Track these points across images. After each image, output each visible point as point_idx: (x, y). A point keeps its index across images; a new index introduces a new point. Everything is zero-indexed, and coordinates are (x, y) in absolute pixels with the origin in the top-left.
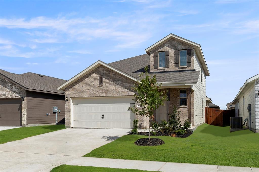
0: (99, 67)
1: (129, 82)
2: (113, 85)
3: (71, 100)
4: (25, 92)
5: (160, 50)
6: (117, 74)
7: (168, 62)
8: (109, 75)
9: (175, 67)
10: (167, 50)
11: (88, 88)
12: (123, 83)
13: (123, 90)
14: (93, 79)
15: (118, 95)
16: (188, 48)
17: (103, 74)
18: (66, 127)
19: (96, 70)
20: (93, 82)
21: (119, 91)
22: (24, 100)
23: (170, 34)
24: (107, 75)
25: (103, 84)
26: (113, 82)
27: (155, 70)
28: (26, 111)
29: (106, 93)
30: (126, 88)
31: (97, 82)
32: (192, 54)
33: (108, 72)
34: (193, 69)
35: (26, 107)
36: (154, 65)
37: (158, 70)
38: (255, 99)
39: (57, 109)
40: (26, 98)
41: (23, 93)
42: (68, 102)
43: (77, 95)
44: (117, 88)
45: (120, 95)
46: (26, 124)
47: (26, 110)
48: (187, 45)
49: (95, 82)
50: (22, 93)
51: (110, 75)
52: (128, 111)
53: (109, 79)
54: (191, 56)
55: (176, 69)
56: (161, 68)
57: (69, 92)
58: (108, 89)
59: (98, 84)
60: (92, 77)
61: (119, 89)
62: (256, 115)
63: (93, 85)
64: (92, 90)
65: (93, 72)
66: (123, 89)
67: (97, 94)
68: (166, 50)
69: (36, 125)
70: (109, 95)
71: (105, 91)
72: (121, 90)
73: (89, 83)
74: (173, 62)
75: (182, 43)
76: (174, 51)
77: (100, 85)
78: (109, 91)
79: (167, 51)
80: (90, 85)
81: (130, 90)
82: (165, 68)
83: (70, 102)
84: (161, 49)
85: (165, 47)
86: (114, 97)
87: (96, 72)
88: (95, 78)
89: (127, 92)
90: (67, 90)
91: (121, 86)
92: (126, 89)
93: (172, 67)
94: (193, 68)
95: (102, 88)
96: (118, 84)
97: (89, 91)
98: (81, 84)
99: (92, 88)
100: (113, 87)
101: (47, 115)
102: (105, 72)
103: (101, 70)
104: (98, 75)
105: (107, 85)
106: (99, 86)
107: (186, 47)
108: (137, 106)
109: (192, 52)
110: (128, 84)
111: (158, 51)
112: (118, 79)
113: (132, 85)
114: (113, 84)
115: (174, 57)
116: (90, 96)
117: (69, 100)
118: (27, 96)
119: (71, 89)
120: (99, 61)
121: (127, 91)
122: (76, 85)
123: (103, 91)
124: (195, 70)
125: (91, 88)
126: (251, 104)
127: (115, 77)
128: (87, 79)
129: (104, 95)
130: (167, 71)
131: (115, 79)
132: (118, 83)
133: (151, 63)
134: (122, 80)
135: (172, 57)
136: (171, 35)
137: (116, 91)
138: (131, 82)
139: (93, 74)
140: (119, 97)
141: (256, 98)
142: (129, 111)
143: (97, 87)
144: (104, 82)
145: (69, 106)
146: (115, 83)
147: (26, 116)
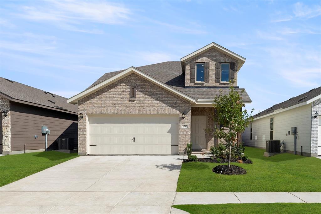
0: (129, 75)
1: (171, 97)
2: (149, 100)
3: (87, 117)
4: (8, 103)
5: (198, 61)
6: (156, 86)
7: (208, 76)
8: (144, 86)
9: (216, 82)
10: (207, 61)
11: (114, 103)
12: (164, 98)
13: (164, 107)
14: (122, 91)
15: (157, 113)
16: (231, 61)
17: (135, 85)
18: (78, 154)
19: (125, 79)
20: (121, 94)
21: (158, 107)
22: (6, 116)
23: (212, 43)
24: (142, 87)
25: (135, 98)
26: (150, 96)
27: (192, 84)
28: (10, 132)
29: (139, 110)
30: (168, 104)
31: (127, 95)
32: (235, 69)
33: (142, 83)
34: (236, 86)
35: (10, 126)
36: (191, 78)
37: (195, 84)
38: (311, 122)
39: (47, 130)
40: (9, 112)
41: (5, 105)
42: (82, 120)
43: (96, 111)
44: (155, 104)
45: (159, 113)
46: (10, 150)
47: (10, 130)
48: (230, 57)
49: (123, 95)
50: (3, 105)
51: (146, 86)
52: (168, 133)
53: (144, 91)
54: (234, 71)
55: (217, 85)
56: (200, 83)
57: (85, 107)
58: (143, 104)
59: (129, 97)
60: (119, 88)
61: (158, 106)
62: (312, 138)
63: (122, 98)
64: (119, 106)
65: (121, 82)
66: (163, 105)
67: (127, 111)
68: (205, 61)
69: (23, 152)
70: (144, 112)
71: (139, 107)
72: (161, 107)
73: (115, 95)
74: (214, 76)
75: (225, 55)
76: (214, 63)
77: (132, 99)
78: (145, 107)
79: (206, 63)
80: (117, 98)
81: (173, 107)
82: (204, 83)
83: (85, 121)
84: (199, 59)
85: (205, 57)
86: (151, 115)
87: (126, 82)
88: (125, 89)
89: (169, 110)
90: (82, 104)
91: (161, 102)
92: (167, 106)
93: (212, 82)
94: (237, 84)
95: (134, 103)
96: (157, 99)
97: (114, 106)
98: (102, 97)
99: (120, 103)
100: (149, 103)
101: (35, 138)
102: (138, 82)
103: (133, 79)
104: (128, 86)
105: (142, 99)
106: (130, 101)
107: (229, 60)
108: (181, 127)
109: (235, 66)
110: (170, 100)
111: (196, 61)
112: (156, 92)
113: (175, 101)
114: (149, 98)
115: (215, 70)
116: (117, 113)
117: (84, 117)
118: (11, 110)
119: (87, 102)
120: (133, 67)
121: (169, 108)
122: (96, 98)
123: (136, 107)
124: (238, 87)
125: (118, 103)
126: (296, 127)
127: (153, 90)
128: (113, 91)
129: (137, 112)
130: (207, 87)
131: (152, 92)
132: (157, 97)
133: (187, 75)
134: (161, 94)
135: (212, 70)
136: (213, 45)
137: (154, 107)
138: (175, 97)
139: (121, 84)
140: (158, 115)
141: (313, 121)
142: (170, 134)
143: (126, 101)
144: (138, 95)
145: (85, 125)
146: (153, 98)
147: (10, 138)
